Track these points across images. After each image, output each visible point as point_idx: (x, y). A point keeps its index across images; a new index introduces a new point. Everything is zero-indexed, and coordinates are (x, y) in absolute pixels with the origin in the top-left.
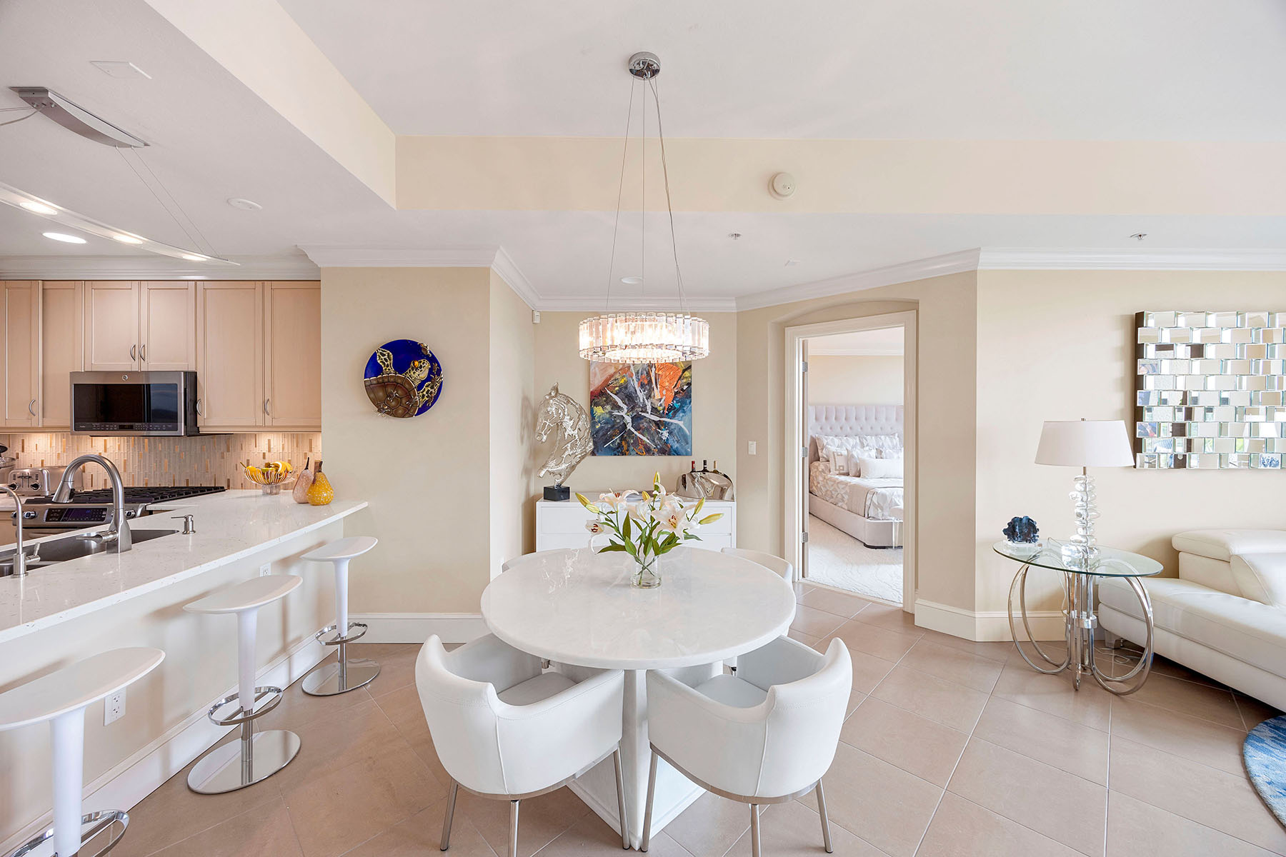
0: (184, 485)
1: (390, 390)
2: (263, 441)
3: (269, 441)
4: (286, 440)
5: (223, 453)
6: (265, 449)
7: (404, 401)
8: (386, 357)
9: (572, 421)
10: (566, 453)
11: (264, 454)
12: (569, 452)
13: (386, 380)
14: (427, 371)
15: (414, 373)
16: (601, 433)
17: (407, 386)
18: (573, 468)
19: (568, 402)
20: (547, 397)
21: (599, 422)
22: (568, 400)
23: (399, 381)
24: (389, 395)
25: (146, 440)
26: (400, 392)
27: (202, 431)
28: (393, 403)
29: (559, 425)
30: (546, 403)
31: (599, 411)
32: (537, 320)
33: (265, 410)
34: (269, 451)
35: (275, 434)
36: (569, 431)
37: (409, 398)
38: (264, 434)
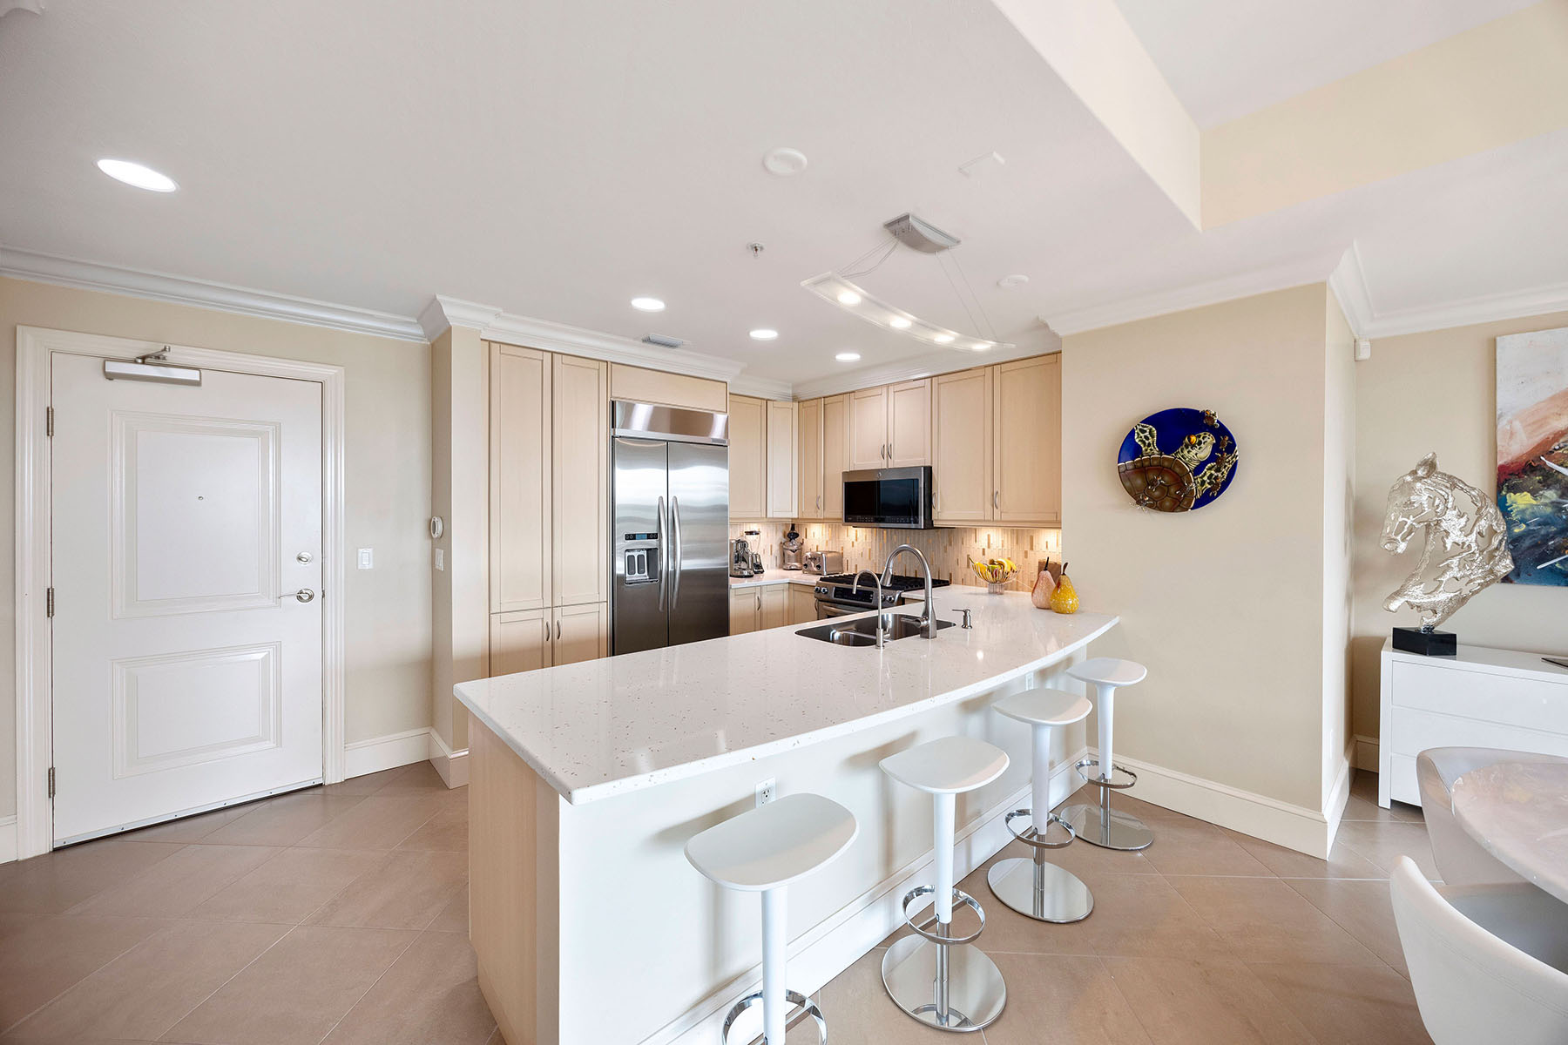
0: (913, 575)
1: (1152, 476)
2: (983, 535)
3: (989, 536)
4: (1006, 536)
5: (945, 548)
6: (985, 546)
7: (1172, 490)
8: (1147, 434)
9: (1464, 519)
10: (1448, 575)
11: (984, 550)
12: (1455, 572)
13: (1147, 463)
14: (1210, 449)
15: (1189, 452)
16: (1527, 543)
17: (1177, 470)
18: (1462, 600)
19: (1454, 486)
20: (1409, 479)
21: (1523, 521)
22: (1453, 482)
23: (1166, 464)
24: (1152, 483)
25: (885, 532)
26: (1166, 478)
27: (936, 524)
28: (1157, 493)
29: (1432, 527)
30: (1405, 488)
31: (1521, 501)
32: (1365, 354)
33: (994, 505)
34: (989, 547)
35: (995, 529)
36: (1455, 536)
37: (1182, 487)
38: (983, 529)
